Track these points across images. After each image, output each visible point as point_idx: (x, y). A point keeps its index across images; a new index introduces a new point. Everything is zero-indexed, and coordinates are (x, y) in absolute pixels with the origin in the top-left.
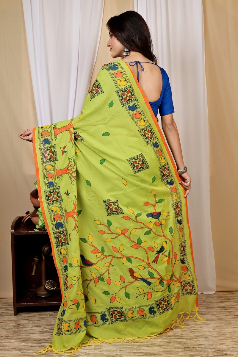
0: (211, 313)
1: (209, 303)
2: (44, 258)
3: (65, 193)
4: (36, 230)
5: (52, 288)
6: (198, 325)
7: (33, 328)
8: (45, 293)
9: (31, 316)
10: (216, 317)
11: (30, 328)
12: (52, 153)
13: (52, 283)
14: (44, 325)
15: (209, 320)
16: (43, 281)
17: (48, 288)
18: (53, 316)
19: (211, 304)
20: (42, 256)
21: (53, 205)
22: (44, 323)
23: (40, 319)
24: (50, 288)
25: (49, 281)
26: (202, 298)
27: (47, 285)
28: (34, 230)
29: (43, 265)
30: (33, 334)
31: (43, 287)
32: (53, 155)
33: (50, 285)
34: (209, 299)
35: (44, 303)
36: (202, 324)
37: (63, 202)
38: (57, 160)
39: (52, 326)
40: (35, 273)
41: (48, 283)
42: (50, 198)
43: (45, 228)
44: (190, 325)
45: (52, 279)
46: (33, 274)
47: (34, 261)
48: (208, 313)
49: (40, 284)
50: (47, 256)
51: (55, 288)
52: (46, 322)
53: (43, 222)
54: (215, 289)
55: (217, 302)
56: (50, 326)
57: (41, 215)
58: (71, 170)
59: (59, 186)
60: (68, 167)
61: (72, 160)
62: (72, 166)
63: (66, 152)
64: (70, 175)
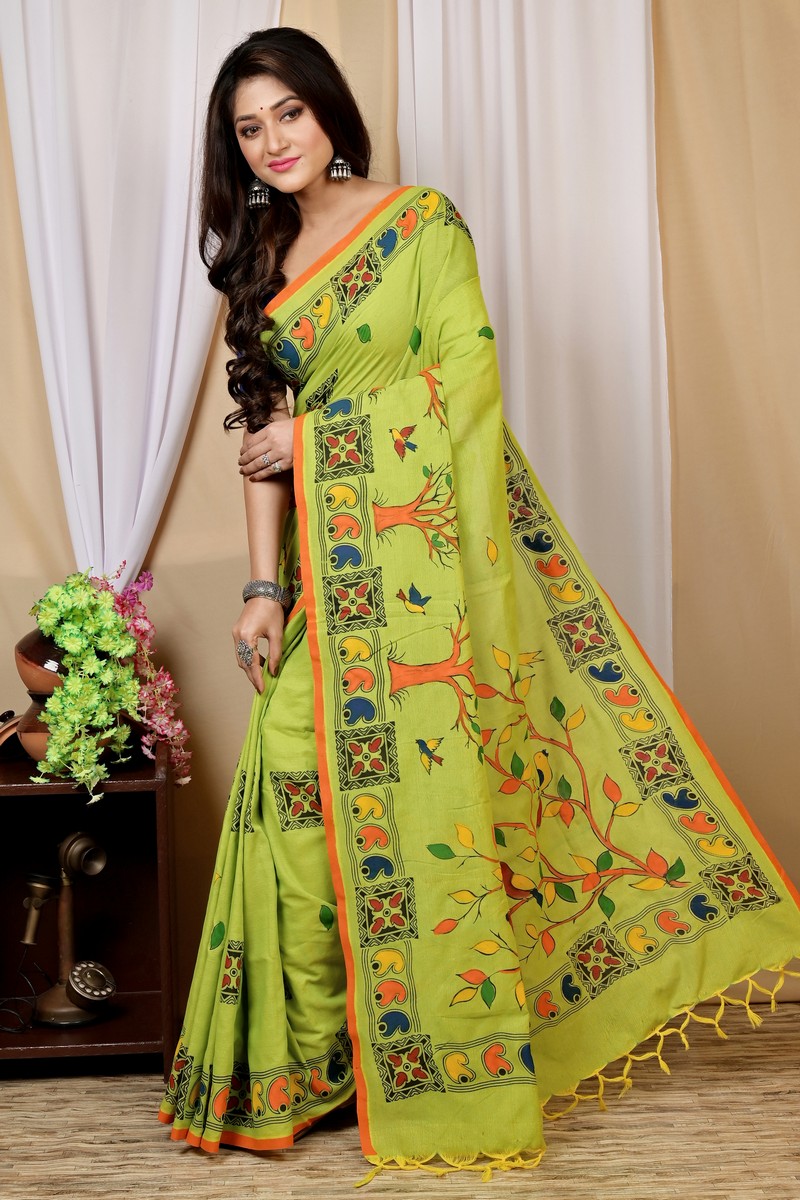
0: (679, 1085)
2: (66, 882)
3: (401, 595)
4: (38, 780)
5: (96, 993)
6: (630, 1127)
7: (26, 1140)
8: (74, 1009)
9: (20, 1095)
10: (697, 1099)
11: (15, 1140)
12: (355, 443)
13: (95, 975)
14: (66, 1126)
15: (672, 1111)
16: (65, 964)
17: (83, 990)
18: (102, 1095)
19: (680, 1052)
20: (61, 874)
21: (347, 634)
22: (67, 1119)
23: (54, 1107)
24: (88, 991)
25: (85, 966)
27: (77, 980)
28: (31, 778)
29: (65, 907)
30: (26, 1158)
31: (63, 990)
32: (360, 450)
33: (88, 982)
35: (67, 1047)
36: (646, 1125)
37: (386, 625)
38: (372, 471)
39: (98, 1130)
40: (36, 937)
41: (82, 975)
42: (340, 607)
43: (69, 772)
44: (602, 1128)
45: (96, 960)
46: (28, 941)
47: (30, 892)
48: (669, 1083)
49: (51, 978)
50: (79, 874)
51: (109, 990)
52: (73, 1116)
53: (65, 750)
55: (701, 1044)
56: (91, 1129)
57: (57, 723)
58: (439, 513)
59: (380, 568)
60: (422, 502)
61: (443, 478)
62: (443, 499)
63: (413, 447)
64: (431, 533)
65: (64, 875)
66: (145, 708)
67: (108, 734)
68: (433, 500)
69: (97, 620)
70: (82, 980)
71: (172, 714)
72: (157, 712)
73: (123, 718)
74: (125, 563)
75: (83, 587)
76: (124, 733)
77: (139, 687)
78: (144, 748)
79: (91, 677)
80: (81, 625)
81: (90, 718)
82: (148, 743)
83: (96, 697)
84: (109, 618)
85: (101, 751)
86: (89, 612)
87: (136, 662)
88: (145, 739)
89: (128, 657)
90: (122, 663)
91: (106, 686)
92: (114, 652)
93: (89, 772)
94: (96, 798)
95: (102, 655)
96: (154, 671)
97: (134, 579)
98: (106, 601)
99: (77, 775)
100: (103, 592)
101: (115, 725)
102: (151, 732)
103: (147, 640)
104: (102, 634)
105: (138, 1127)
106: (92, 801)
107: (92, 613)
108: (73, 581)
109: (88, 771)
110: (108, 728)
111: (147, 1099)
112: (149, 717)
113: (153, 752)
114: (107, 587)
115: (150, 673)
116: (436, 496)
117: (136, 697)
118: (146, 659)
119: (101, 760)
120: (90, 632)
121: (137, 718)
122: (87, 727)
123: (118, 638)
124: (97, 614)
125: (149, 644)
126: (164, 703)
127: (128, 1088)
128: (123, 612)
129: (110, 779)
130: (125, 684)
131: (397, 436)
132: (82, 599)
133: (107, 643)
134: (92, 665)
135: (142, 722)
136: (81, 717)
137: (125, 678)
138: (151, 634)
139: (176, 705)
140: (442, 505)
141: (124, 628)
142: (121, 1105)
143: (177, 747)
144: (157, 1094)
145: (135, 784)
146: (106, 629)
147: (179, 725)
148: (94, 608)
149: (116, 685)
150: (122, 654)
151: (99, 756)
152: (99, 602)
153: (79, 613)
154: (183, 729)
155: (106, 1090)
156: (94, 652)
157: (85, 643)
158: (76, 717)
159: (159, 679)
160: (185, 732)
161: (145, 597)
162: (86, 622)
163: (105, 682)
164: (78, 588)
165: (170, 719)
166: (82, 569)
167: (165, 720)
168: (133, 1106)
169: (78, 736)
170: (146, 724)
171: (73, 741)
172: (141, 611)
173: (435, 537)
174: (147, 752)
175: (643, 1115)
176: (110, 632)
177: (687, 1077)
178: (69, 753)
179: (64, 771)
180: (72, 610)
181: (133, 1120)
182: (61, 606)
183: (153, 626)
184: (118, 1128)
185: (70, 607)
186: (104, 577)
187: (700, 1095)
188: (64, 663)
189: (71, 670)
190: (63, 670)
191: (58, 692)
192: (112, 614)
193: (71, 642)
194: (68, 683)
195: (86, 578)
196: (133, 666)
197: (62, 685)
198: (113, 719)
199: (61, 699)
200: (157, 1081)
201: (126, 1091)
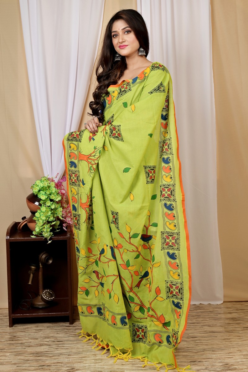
0: (219, 325)
1: (217, 314)
2: (41, 266)
3: (81, 181)
4: (33, 237)
5: (50, 298)
6: (205, 337)
7: (29, 341)
8: (43, 303)
9: (28, 328)
10: (224, 329)
11: (26, 341)
13: (49, 293)
14: (41, 337)
15: (217, 333)
16: (41, 290)
17: (46, 297)
19: (219, 316)
20: (39, 264)
21: (72, 186)
23: (38, 331)
24: (47, 298)
25: (46, 291)
26: (209, 309)
27: (44, 295)
28: (31, 236)
29: (40, 273)
30: (29, 346)
31: (40, 297)
32: (80, 135)
33: (47, 295)
34: (216, 310)
35: (41, 314)
36: (209, 337)
38: (81, 142)
39: (50, 338)
40: (32, 282)
41: (46, 293)
42: (71, 178)
43: (42, 234)
44: (196, 337)
45: (50, 289)
46: (30, 283)
47: (30, 269)
48: (216, 325)
49: (37, 294)
50: (45, 264)
51: (53, 298)
52: (43, 334)
53: (41, 228)
54: (223, 299)
55: (225, 313)
56: (48, 338)
57: (38, 220)
58: (94, 160)
60: (90, 156)
61: (99, 151)
62: (96, 157)
63: (94, 139)
64: (90, 165)
65: (40, 264)
66: (64, 216)
67: (53, 223)
68: (94, 156)
69: (50, 190)
70: (45, 295)
72: (67, 217)
73: (58, 218)
74: (58, 174)
75: (46, 181)
76: (58, 223)
77: (62, 210)
78: (64, 227)
79: (48, 207)
80: (45, 192)
81: (48, 219)
82: (65, 226)
83: (50, 213)
84: (54, 190)
85: (51, 228)
86: (48, 188)
87: (61, 203)
88: (64, 225)
89: (59, 201)
90: (57, 203)
92: (55, 200)
94: (50, 242)
95: (51, 200)
96: (67, 205)
97: (61, 179)
98: (53, 185)
99: (44, 235)
100: (52, 182)
101: (55, 221)
102: (66, 223)
103: (65, 196)
104: (52, 194)
105: (62, 337)
106: (49, 243)
107: (49, 188)
108: (43, 179)
109: (48, 234)
110: (53, 221)
111: (65, 329)
112: (65, 218)
113: (66, 229)
114: (53, 181)
115: (65, 206)
116: (95, 155)
117: (61, 213)
118: (64, 201)
120: (48, 194)
121: (62, 219)
122: (47, 221)
123: (56, 195)
124: (50, 188)
125: (65, 197)
126: (69, 214)
127: (59, 326)
128: (58, 188)
129: (54, 236)
130: (58, 209)
132: (46, 184)
133: (53, 197)
134: (49, 203)
135: (63, 220)
136: (45, 218)
137: (58, 207)
138: (66, 194)
140: (95, 158)
141: (58, 192)
142: (56, 331)
144: (67, 328)
145: (61, 238)
146: (53, 193)
148: (49, 187)
149: (56, 209)
150: (57, 200)
151: (50, 230)
152: (51, 185)
153: (45, 188)
155: (52, 327)
156: (49, 199)
157: (47, 197)
158: (44, 218)
159: (68, 207)
161: (64, 184)
163: (52, 208)
164: (45, 181)
166: (46, 175)
167: (70, 219)
168: (60, 331)
169: (44, 224)
170: (64, 221)
171: (43, 225)
172: (63, 187)
173: (91, 167)
174: (64, 228)
175: (208, 334)
176: (54, 194)
177: (221, 323)
178: (42, 229)
179: (40, 234)
180: (43, 187)
181: (61, 335)
182: (39, 186)
183: (66, 192)
184: (56, 338)
185: (42, 186)
186: (52, 178)
187: (225, 328)
188: (40, 202)
189: (42, 205)
190: (40, 205)
191: (39, 211)
192: (54, 189)
193: (42, 196)
194: (42, 208)
195: (47, 178)
196: (60, 203)
197: (40, 209)
198: (55, 219)
199: (40, 213)
200: (67, 324)
201: (58, 327)
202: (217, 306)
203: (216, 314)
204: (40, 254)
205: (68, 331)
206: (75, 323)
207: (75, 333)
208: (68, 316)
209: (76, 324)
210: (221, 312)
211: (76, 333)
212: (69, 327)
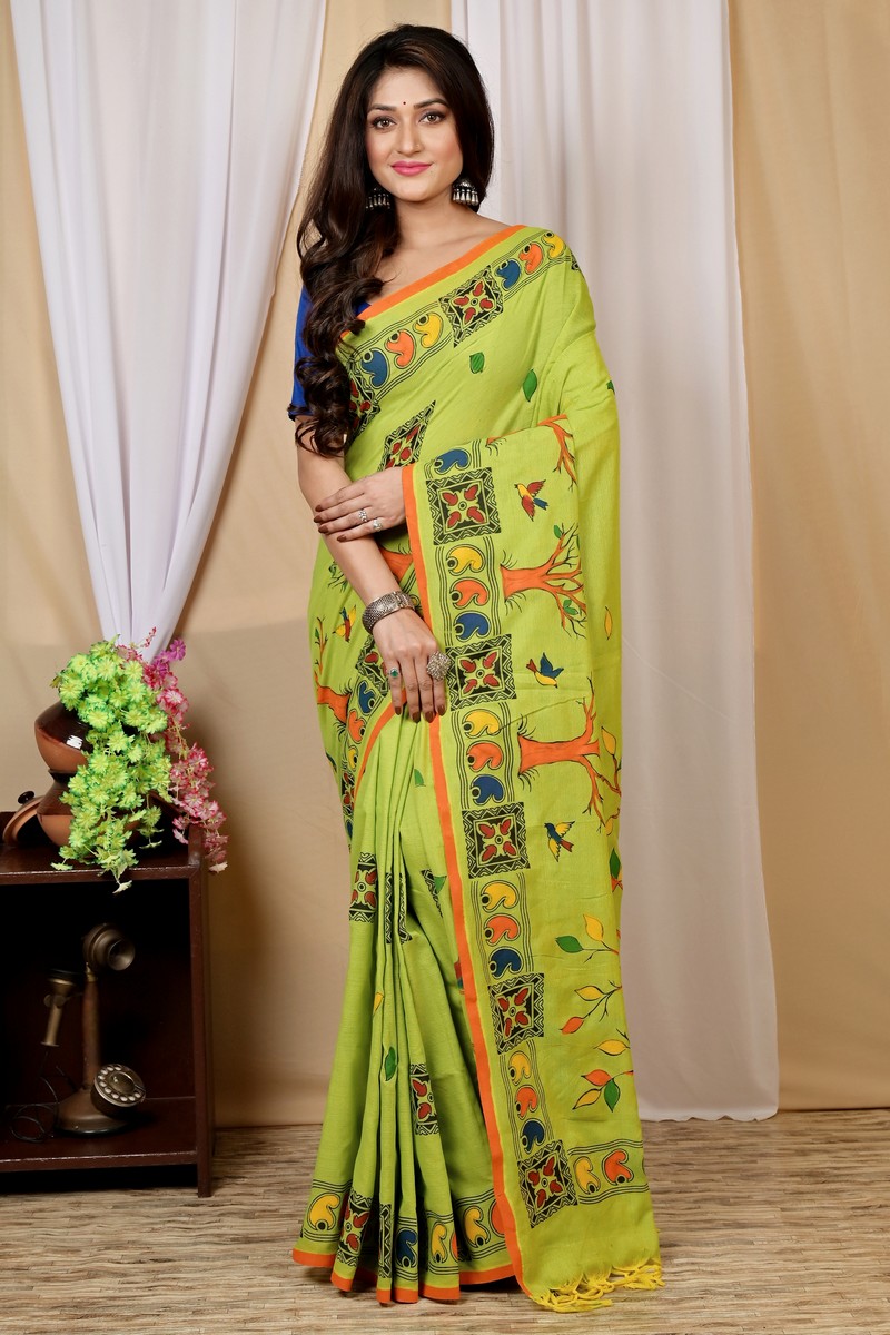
0: (760, 1198)
1: (750, 1155)
2: (91, 978)
3: (531, 666)
4: (60, 867)
5: (124, 1099)
6: (707, 1244)
7: (48, 1259)
8: (99, 1117)
9: (41, 1210)
10: (779, 1214)
11: (34, 1259)
12: (477, 500)
13: (122, 1079)
14: (91, 1244)
15: (752, 1227)
16: (90, 1066)
17: (110, 1095)
18: (130, 1210)
19: (761, 1163)
20: (85, 969)
21: (472, 708)
22: (93, 1236)
23: (78, 1223)
24: (115, 1096)
25: (111, 1069)
26: (723, 1139)
27: (103, 1085)
28: (53, 865)
29: (90, 1005)
30: (47, 1280)
31: (87, 1095)
32: (482, 508)
33: (115, 1087)
34: (749, 1141)
35: (92, 1157)
36: (724, 1243)
37: (515, 697)
38: (499, 531)
39: (126, 1249)
40: (58, 1038)
41: (108, 1080)
42: (466, 680)
43: (94, 858)
44: (675, 1245)
45: (124, 1063)
46: (50, 1042)
47: (52, 988)
48: (748, 1197)
49: (76, 1082)
50: (105, 971)
51: (138, 1096)
52: (99, 1233)
53: (90, 834)
54: (776, 1098)
55: (783, 1153)
56: (119, 1247)
57: (81, 805)
58: (571, 577)
59: (509, 636)
60: (554, 565)
61: (574, 539)
62: (574, 562)
63: (543, 505)
64: (563, 599)
65: (89, 970)
66: (176, 789)
67: (137, 817)
68: (565, 562)
69: (125, 692)
70: (110, 1085)
71: (206, 795)
72: (190, 792)
73: (153, 799)
74: (154, 630)
75: (109, 656)
76: (153, 816)
77: (170, 766)
78: (176, 832)
79: (117, 754)
80: (107, 698)
81: (117, 799)
82: (180, 827)
83: (124, 776)
84: (137, 689)
85: (129, 835)
86: (115, 683)
87: (167, 738)
88: (176, 822)
89: (158, 732)
90: (152, 739)
91: (134, 764)
92: (143, 727)
93: (116, 858)
94: (123, 887)
95: (130, 730)
96: (187, 748)
97: (165, 648)
98: (135, 671)
99: (103, 862)
100: (131, 662)
101: (144, 806)
102: (184, 814)
103: (179, 715)
104: (130, 707)
105: (169, 1245)
106: (119, 890)
107: (119, 685)
108: (98, 650)
109: (114, 857)
110: (137, 809)
111: (180, 1214)
112: (182, 798)
113: (186, 836)
114: (135, 657)
115: (183, 751)
116: (568, 558)
117: (167, 776)
118: (178, 735)
119: (129, 845)
120: (116, 705)
121: (168, 799)
122: (114, 809)
123: (147, 712)
124: (124, 686)
125: (181, 718)
126: (198, 783)
127: (158, 1203)
128: (153, 684)
129: (138, 866)
130: (154, 762)
131: (524, 492)
132: (108, 669)
133: (135, 717)
134: (119, 741)
135: (173, 804)
136: (107, 798)
137: (156, 755)
138: (184, 707)
139: (211, 785)
140: (573, 568)
141: (154, 701)
142: (152, 1220)
143: (212, 831)
144: (190, 1208)
145: (166, 871)
146: (134, 702)
147: (214, 807)
148: (121, 680)
149: (145, 763)
150: (151, 729)
151: (126, 841)
152: (127, 673)
153: (105, 684)
154: (219, 811)
155: (134, 1205)
156: (121, 727)
157: (112, 717)
158: (102, 798)
159: (192, 757)
160: (220, 814)
161: (177, 667)
162: (113, 694)
163: (134, 760)
164: (104, 658)
165: (204, 800)
166: (109, 636)
167: (199, 802)
168: (164, 1223)
169: (103, 819)
170: (178, 806)
171: (98, 824)
172: (172, 682)
173: (567, 603)
174: (179, 836)
175: (721, 1232)
176: (138, 705)
177: (769, 1190)
178: (94, 838)
179: (89, 857)
180: (97, 681)
181: (164, 1238)
182: (85, 677)
183: (185, 699)
184: (148, 1246)
185: (95, 678)
186: (132, 645)
187: (783, 1210)
188: (88, 739)
189: (96, 747)
190: (88, 747)
191: (82, 771)
192: (140, 686)
193: (96, 714)
194: (93, 761)
195: (112, 646)
196: (164, 742)
197: (86, 763)
198: (142, 800)
199: (85, 778)
200: (189, 1195)
201: (156, 1206)
202: (756, 1129)
203: (749, 1159)
204: (87, 931)
205: (193, 1223)
206: (218, 1192)
207: (218, 1227)
208: (194, 1167)
209: (224, 1195)
210: (769, 1151)
211: (224, 1230)
212: (198, 1205)
